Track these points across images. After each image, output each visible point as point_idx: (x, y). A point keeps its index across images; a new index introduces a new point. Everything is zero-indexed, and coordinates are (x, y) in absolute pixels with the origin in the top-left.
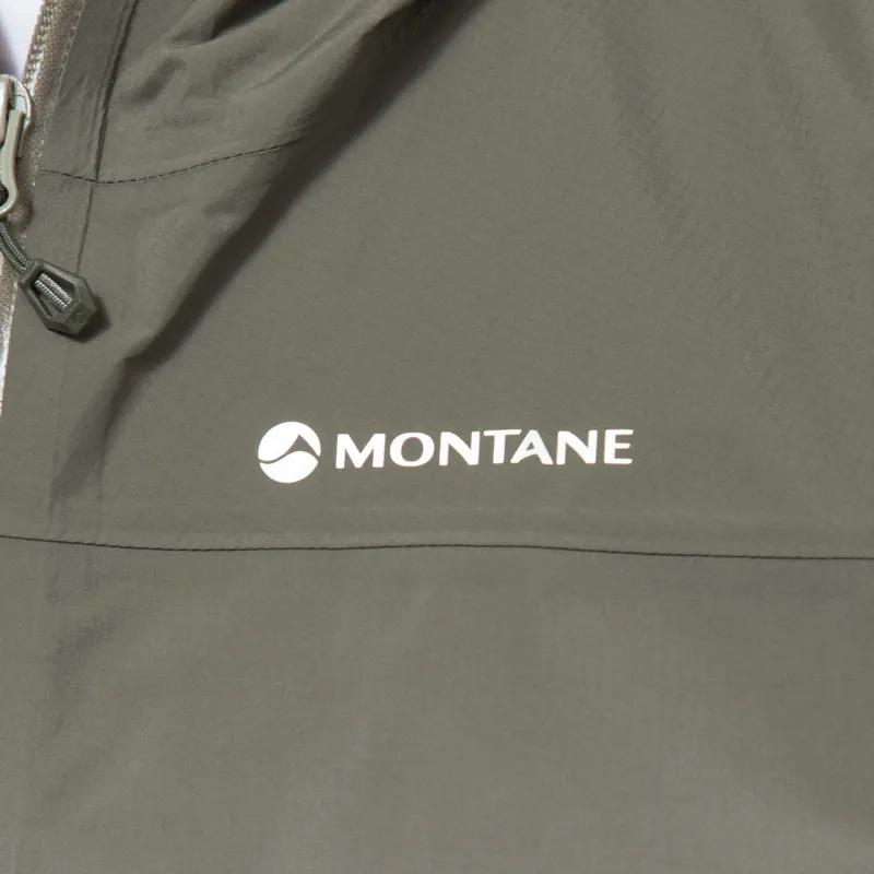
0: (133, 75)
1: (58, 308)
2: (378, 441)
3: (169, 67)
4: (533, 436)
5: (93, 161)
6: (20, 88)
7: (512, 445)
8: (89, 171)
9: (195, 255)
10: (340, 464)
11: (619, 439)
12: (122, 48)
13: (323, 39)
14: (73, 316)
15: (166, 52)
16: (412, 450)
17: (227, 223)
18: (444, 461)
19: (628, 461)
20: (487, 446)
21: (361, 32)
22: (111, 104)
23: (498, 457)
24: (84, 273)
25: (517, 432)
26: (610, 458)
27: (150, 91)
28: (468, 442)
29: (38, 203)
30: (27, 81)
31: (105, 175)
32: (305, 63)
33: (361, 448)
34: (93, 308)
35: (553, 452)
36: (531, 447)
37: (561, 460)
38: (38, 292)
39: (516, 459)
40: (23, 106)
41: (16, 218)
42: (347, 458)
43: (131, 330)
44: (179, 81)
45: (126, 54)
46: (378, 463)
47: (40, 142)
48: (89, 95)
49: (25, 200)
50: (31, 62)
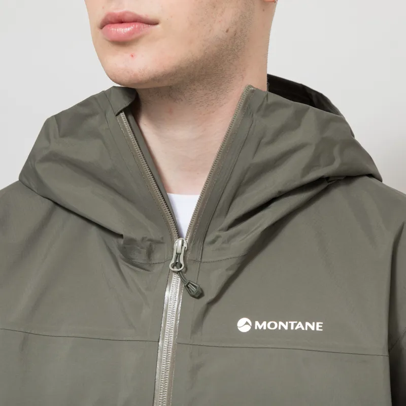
0: (209, 238)
1: (193, 291)
2: (265, 323)
3: (218, 237)
4: (300, 323)
5: (200, 257)
6: (185, 241)
7: (295, 325)
8: (199, 259)
9: (223, 280)
10: (256, 328)
11: (320, 325)
12: (207, 231)
13: (253, 232)
14: (196, 294)
15: (217, 233)
16: (272, 325)
17: (231, 273)
18: (280, 328)
19: (322, 330)
20: (289, 325)
21: (260, 233)
22: (204, 245)
23: (292, 328)
24: (199, 283)
25: (296, 322)
26: (318, 329)
27: (213, 242)
28: (285, 324)
29: (188, 267)
30: (186, 240)
31: (203, 260)
32: (248, 237)
33: (261, 325)
34: (201, 292)
35: (304, 327)
36: (300, 326)
37: (306, 329)
38: (188, 288)
39: (296, 329)
40: (185, 245)
41: (184, 270)
42: (257, 326)
43: (209, 296)
44: (220, 240)
45: (208, 233)
46: (265, 328)
47: (189, 253)
48: (199, 242)
49: (186, 267)
50: (187, 235)
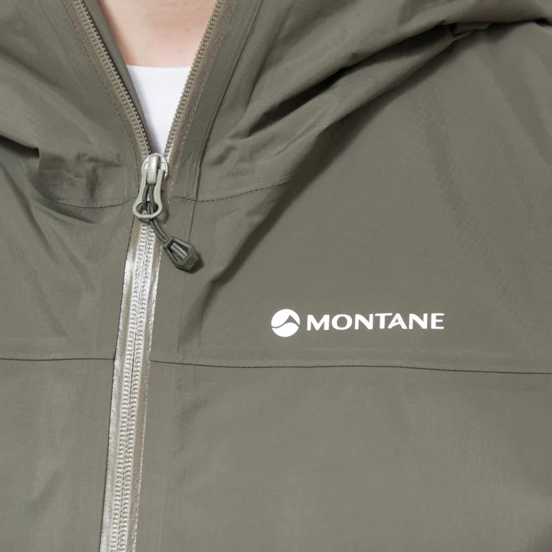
0: (213, 153)
1: (180, 257)
2: (326, 318)
3: (230, 149)
4: (398, 316)
5: (195, 191)
6: (163, 160)
7: (388, 320)
8: (193, 196)
9: (242, 234)
10: (309, 328)
11: (438, 318)
12: (208, 140)
13: (300, 136)
14: (188, 261)
15: (228, 142)
16: (342, 322)
17: (257, 219)
18: (357, 327)
19: (442, 328)
20: (377, 321)
21: (318, 133)
22: (203, 164)
23: (382, 326)
24: (194, 242)
25: (391, 314)
26: (434, 326)
27: (221, 160)
28: (368, 319)
29: (170, 211)
30: (165, 156)
31: (201, 197)
32: (291, 147)
33: (318, 321)
34: (196, 258)
35: (407, 323)
36: (397, 321)
37: (411, 327)
38: (172, 251)
39: (390, 327)
40: (164, 167)
41: (161, 217)
42: (312, 325)
43: (214, 268)
44: (234, 155)
45: (209, 144)
46: (327, 328)
47: (172, 183)
48: (193, 162)
49: (166, 211)
50: (168, 147)
